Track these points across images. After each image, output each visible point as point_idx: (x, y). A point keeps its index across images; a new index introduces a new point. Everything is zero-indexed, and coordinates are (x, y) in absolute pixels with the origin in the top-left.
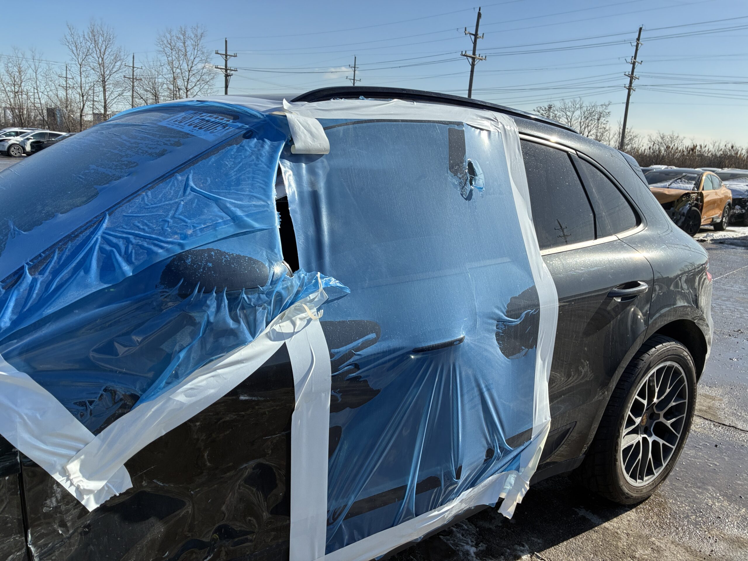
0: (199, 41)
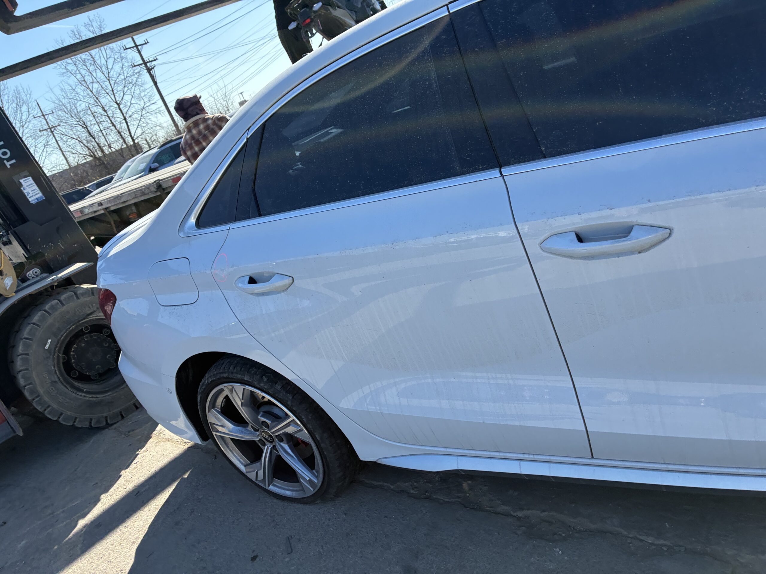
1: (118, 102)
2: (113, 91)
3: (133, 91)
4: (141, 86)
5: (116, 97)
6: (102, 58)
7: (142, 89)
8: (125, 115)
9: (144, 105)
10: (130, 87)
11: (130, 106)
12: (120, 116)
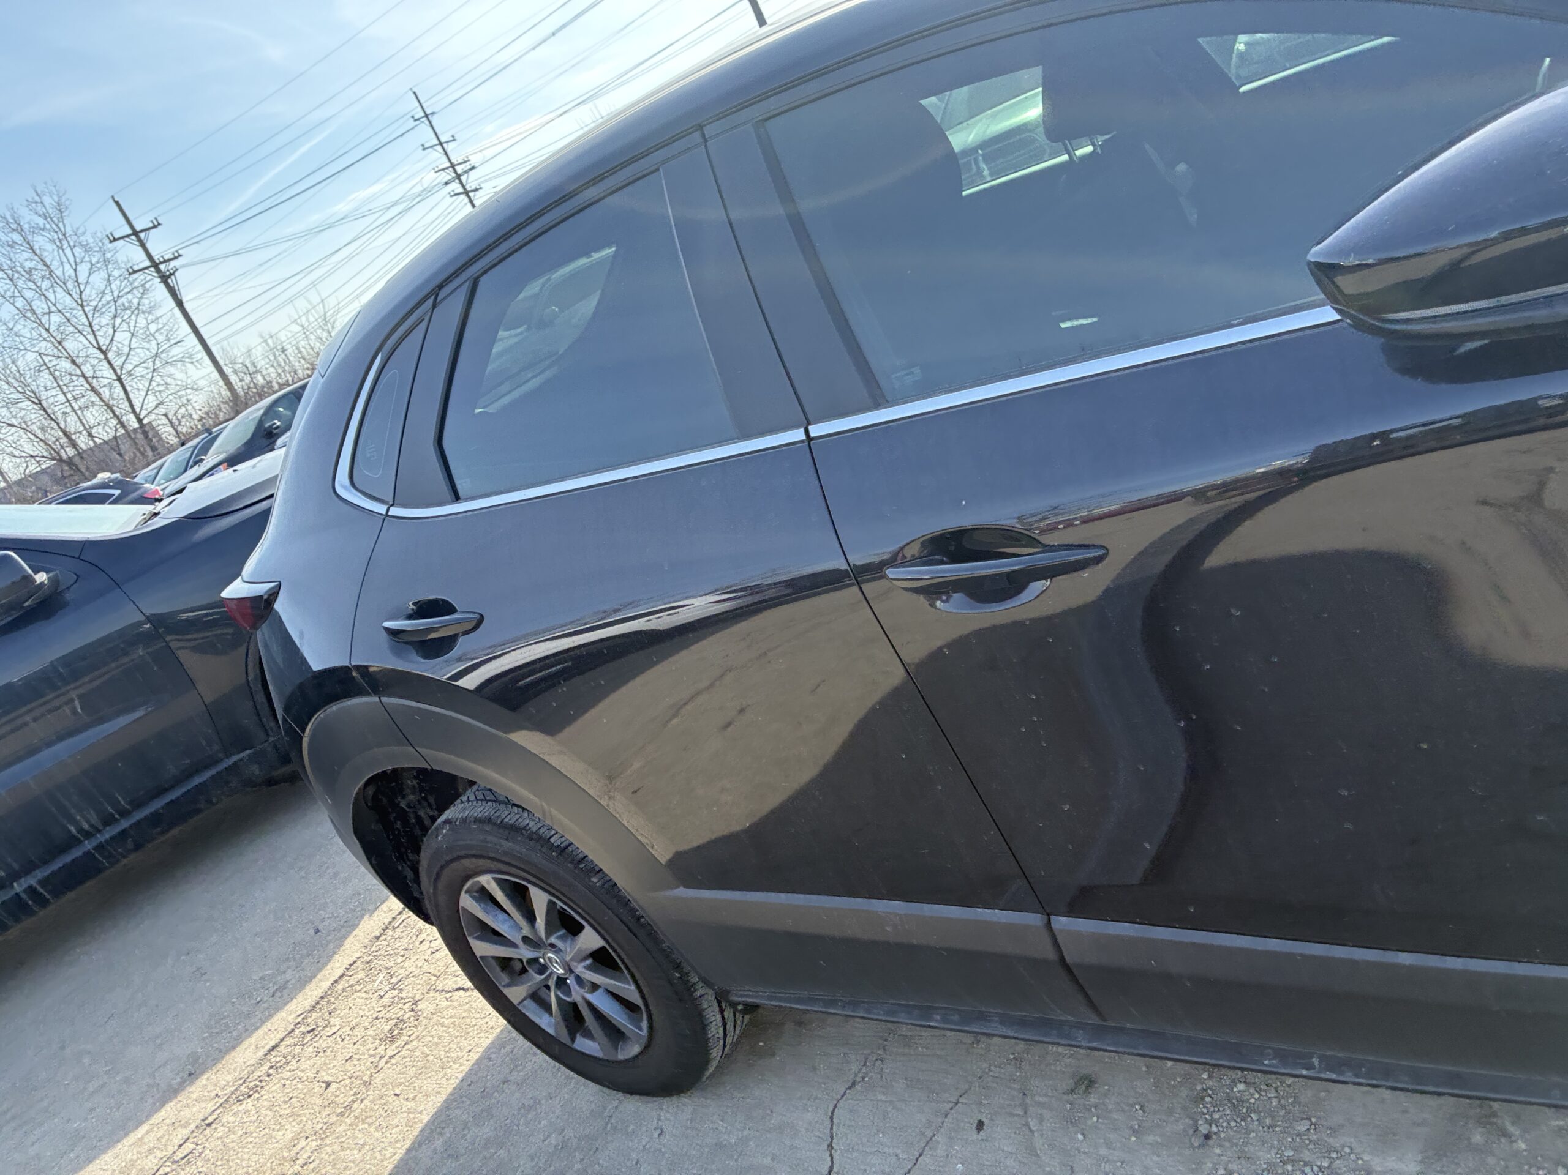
1: (104, 348)
2: (91, 326)
3: (132, 324)
4: (149, 313)
5: (99, 338)
6: (67, 267)
7: (150, 318)
8: (119, 372)
9: (158, 349)
10: (126, 317)
11: (129, 354)
12: (109, 376)
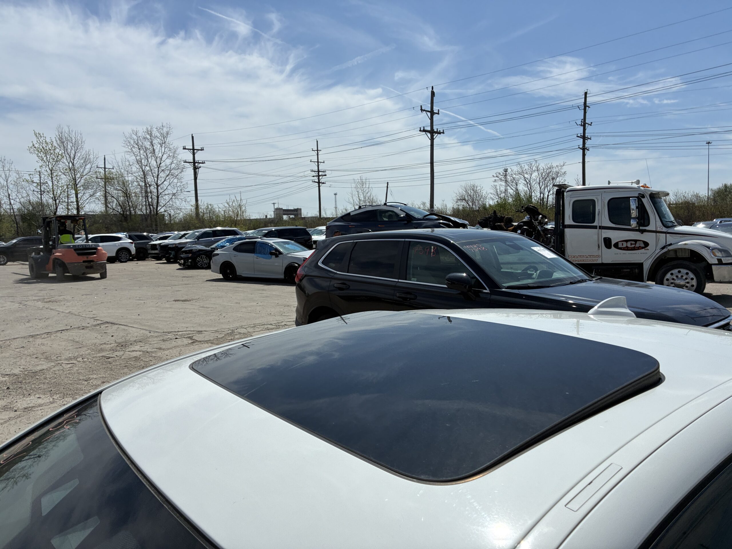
0: (165, 139)
1: (158, 185)
2: (158, 175)
3: (172, 180)
5: (158, 180)
7: (179, 181)
11: (166, 190)
12: (155, 194)
